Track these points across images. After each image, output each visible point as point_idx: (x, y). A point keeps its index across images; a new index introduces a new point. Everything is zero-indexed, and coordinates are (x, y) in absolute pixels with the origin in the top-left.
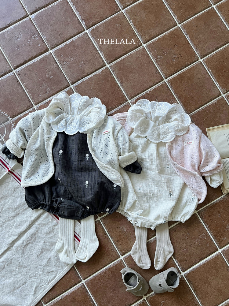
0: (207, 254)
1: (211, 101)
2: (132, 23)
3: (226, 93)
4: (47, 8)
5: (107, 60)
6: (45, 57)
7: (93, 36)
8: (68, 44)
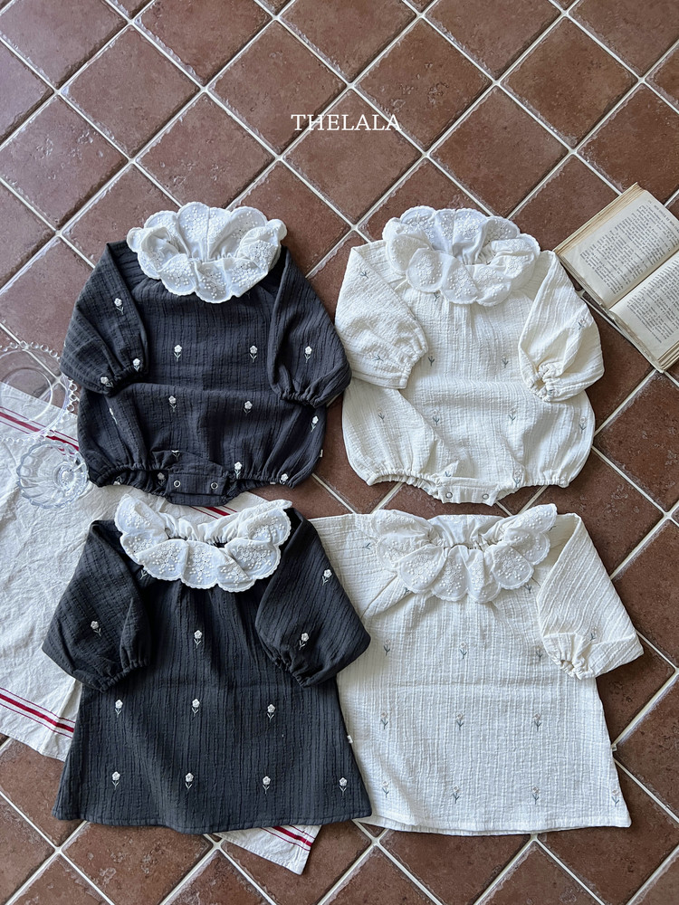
0: (640, 532)
1: (549, 172)
2: (307, 41)
3: (578, 143)
4: (93, 60)
5: (274, 146)
6: (123, 178)
7: (223, 97)
8: (168, 132)
